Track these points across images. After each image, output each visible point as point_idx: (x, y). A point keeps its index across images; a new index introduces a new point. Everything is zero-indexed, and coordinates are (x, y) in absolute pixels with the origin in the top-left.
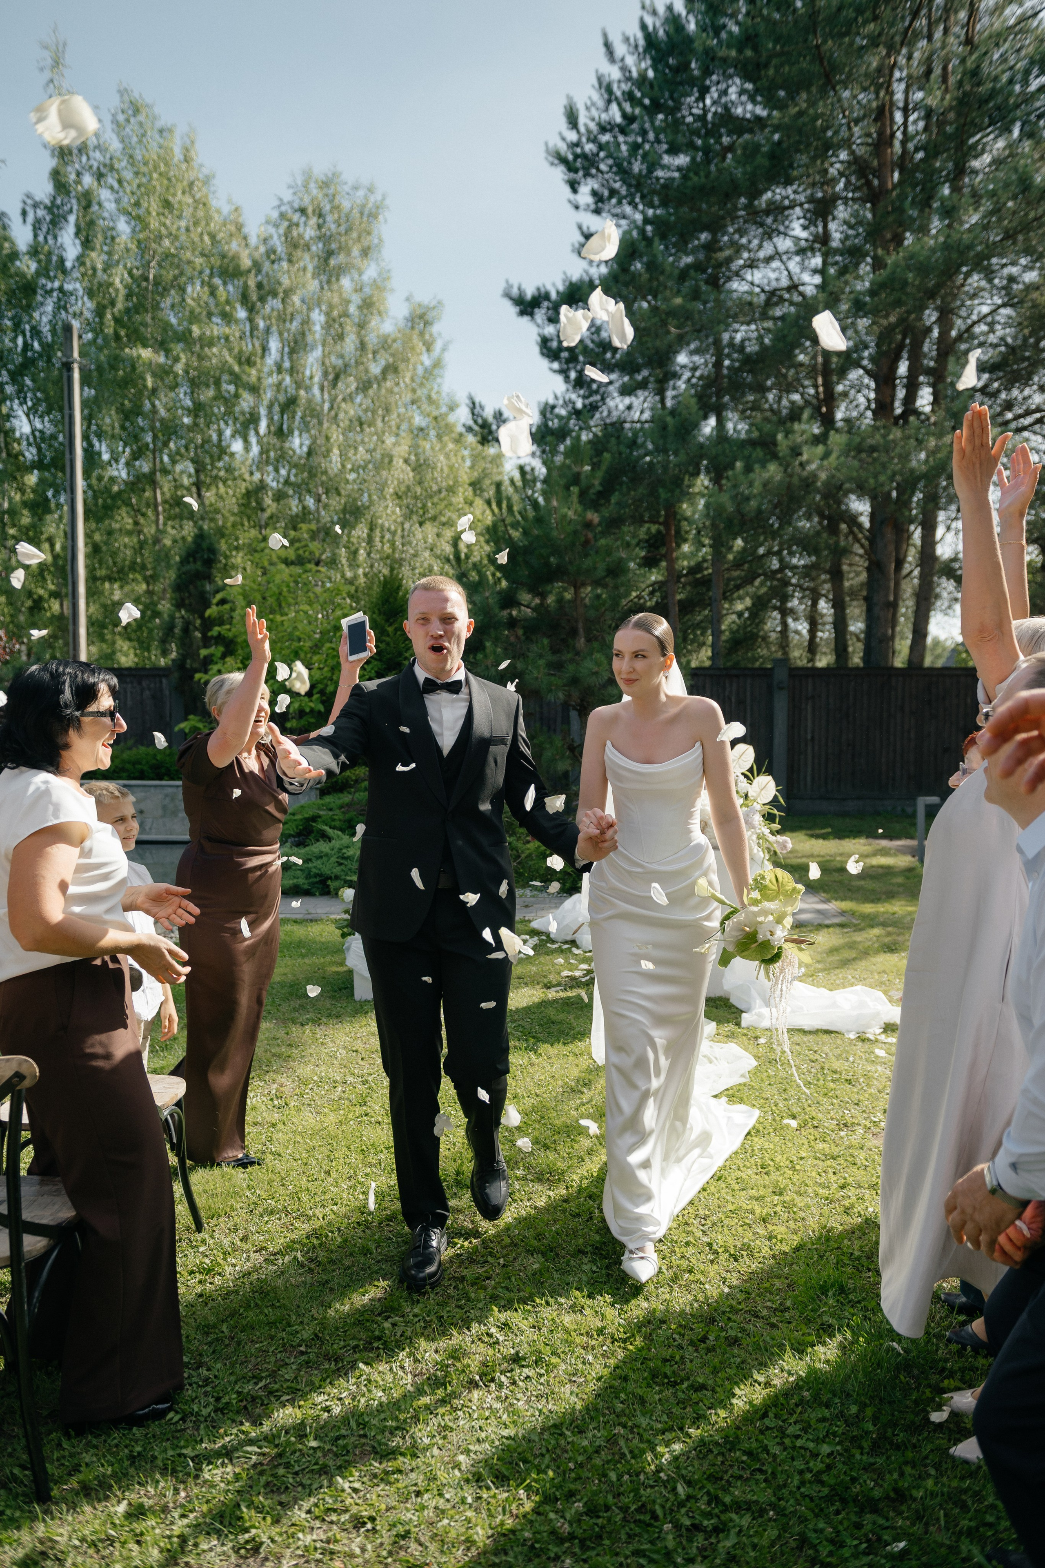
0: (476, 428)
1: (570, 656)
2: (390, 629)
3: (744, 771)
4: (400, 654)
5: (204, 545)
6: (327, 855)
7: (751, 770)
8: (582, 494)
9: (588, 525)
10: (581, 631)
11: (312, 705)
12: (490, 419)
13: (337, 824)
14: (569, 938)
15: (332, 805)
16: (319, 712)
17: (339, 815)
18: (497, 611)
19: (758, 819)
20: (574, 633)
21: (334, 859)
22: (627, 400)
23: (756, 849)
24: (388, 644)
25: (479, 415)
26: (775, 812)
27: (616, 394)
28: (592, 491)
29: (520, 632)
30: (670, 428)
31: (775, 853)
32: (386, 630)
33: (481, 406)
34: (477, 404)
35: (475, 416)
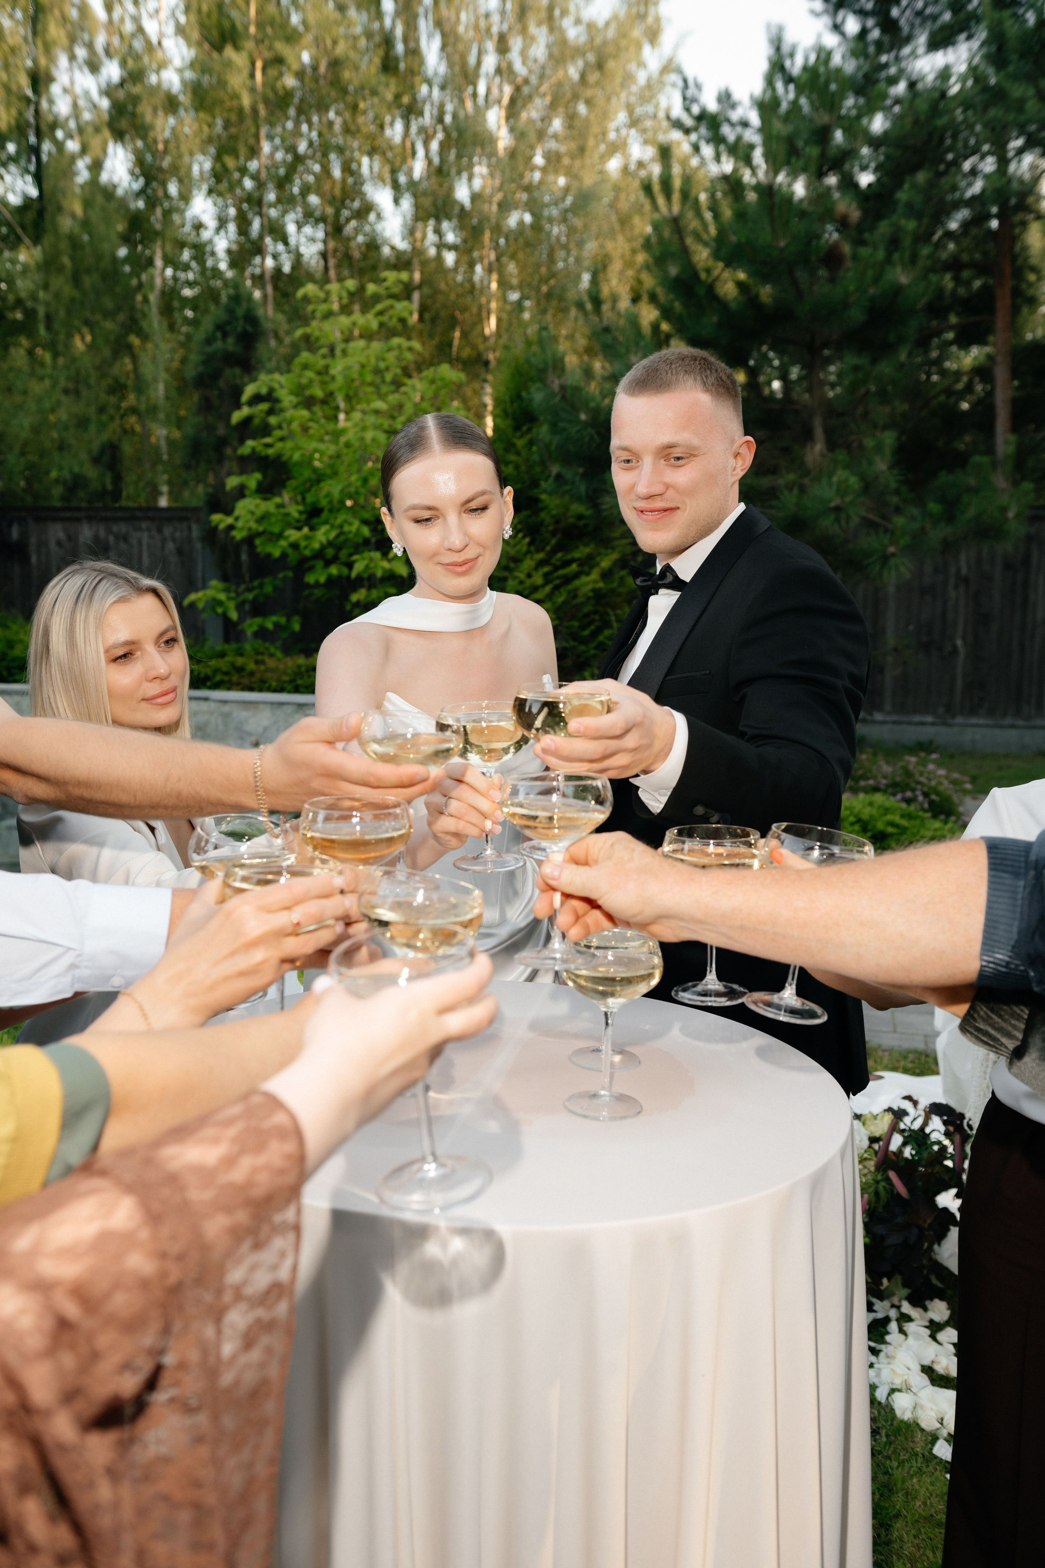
1: (792, 477)
2: (520, 443)
5: (240, 312)
11: (385, 564)
12: (712, 106)
16: (401, 577)
20: (807, 435)
24: (517, 467)
25: (694, 100)
32: (514, 445)
33: (698, 87)
34: (691, 82)
35: (688, 102)
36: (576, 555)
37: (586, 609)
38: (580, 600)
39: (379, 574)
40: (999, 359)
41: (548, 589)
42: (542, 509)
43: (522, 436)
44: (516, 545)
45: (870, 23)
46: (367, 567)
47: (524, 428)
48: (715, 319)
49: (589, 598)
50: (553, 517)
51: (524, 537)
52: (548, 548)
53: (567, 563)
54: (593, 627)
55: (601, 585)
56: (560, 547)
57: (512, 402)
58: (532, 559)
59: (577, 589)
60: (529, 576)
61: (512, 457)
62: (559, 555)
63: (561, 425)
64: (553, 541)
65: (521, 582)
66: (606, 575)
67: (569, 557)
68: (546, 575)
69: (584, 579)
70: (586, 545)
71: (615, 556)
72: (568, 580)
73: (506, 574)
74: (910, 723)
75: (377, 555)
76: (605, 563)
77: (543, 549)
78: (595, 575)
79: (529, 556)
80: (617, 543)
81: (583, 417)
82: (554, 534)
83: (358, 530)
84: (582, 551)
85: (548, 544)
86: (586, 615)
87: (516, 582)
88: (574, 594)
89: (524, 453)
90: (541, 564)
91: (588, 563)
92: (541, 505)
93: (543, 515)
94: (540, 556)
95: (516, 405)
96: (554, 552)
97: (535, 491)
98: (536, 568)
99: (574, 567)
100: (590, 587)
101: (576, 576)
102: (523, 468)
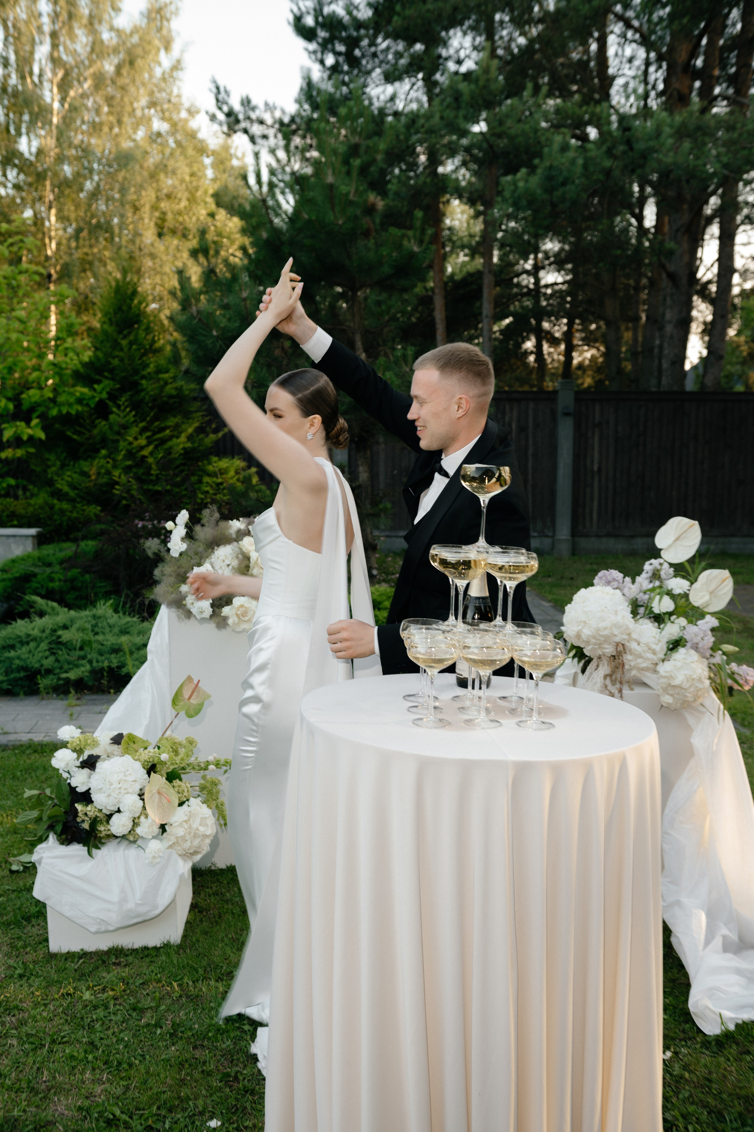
0: (221, 117)
2: (124, 343)
4: (136, 372)
6: (35, 639)
7: (692, 561)
8: (363, 170)
9: (370, 210)
10: (360, 344)
11: (30, 431)
12: (237, 107)
13: (56, 585)
15: (52, 559)
16: (40, 439)
17: (58, 573)
21: (44, 646)
22: (390, 89)
24: (121, 360)
25: (224, 102)
27: (378, 82)
28: (373, 169)
30: (466, 97)
31: (730, 693)
32: (119, 344)
33: (227, 92)
34: (222, 90)
35: (219, 103)
36: (168, 423)
37: (178, 463)
38: (174, 456)
39: (25, 438)
40: (437, 291)
41: (151, 448)
42: (142, 390)
43: (125, 337)
44: (125, 416)
45: (341, 59)
46: (15, 432)
47: (125, 332)
49: (181, 454)
50: (151, 396)
51: (130, 411)
52: (149, 419)
53: (162, 429)
54: (184, 474)
55: (189, 445)
56: (156, 418)
57: (115, 313)
58: (137, 426)
59: (171, 448)
60: (136, 439)
61: (117, 353)
62: (156, 424)
63: (200, 338)
64: (152, 414)
65: (130, 443)
66: (190, 438)
67: (163, 425)
68: (148, 438)
69: (176, 441)
70: (175, 417)
71: (197, 424)
72: (163, 441)
73: (118, 437)
74: (397, 537)
75: (23, 424)
76: (190, 430)
77: (144, 420)
78: (183, 438)
79: (135, 424)
80: (194, 415)
81: (215, 333)
82: (152, 409)
83: (6, 406)
84: (172, 421)
85: (148, 415)
86: (178, 467)
87: (126, 443)
88: (169, 451)
89: (126, 350)
90: (144, 430)
91: (177, 430)
92: (140, 388)
93: (142, 394)
94: (143, 424)
95: (118, 316)
96: (151, 422)
97: (136, 378)
98: (141, 433)
99: (168, 432)
100: (181, 446)
101: (171, 438)
102: (126, 361)
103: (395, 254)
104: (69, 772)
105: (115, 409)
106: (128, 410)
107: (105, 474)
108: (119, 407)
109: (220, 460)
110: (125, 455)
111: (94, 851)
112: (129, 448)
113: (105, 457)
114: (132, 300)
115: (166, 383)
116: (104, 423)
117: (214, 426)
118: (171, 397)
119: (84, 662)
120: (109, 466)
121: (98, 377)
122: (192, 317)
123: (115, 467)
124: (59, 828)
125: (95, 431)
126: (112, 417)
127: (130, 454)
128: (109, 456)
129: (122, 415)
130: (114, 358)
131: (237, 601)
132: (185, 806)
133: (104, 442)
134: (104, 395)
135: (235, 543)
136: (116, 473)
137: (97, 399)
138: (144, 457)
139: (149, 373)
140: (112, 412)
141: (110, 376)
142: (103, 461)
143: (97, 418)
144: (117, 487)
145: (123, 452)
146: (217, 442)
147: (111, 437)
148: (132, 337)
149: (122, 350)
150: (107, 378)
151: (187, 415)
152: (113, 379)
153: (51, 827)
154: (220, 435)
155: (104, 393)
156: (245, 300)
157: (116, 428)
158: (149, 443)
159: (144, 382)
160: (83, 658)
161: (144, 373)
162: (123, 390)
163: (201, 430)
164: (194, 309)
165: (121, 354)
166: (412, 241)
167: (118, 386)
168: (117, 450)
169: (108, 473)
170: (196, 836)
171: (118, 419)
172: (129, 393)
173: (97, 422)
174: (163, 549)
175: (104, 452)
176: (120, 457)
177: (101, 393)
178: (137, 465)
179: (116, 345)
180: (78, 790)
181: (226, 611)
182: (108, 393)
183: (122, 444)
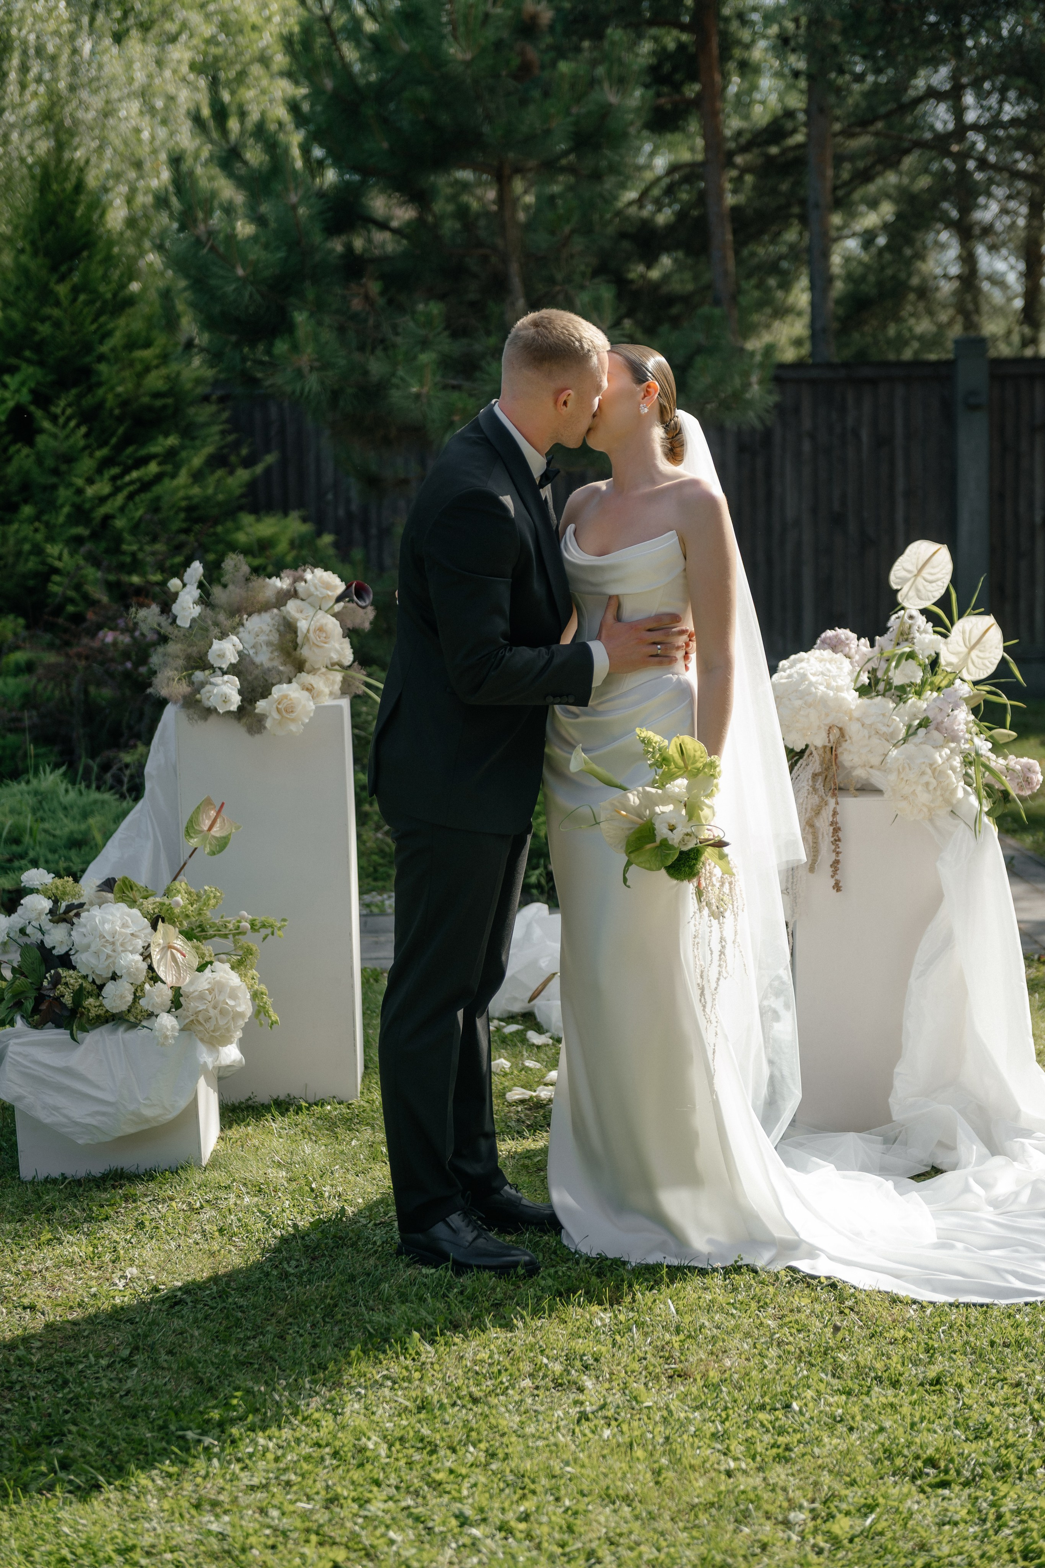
2: (62, 290)
3: (928, 604)
4: (87, 347)
7: (944, 602)
9: (527, 27)
10: (516, 283)
14: (517, 1007)
18: (317, 238)
19: (963, 716)
23: (960, 790)
24: (57, 325)
26: (1004, 699)
29: (374, 287)
31: (1005, 794)
32: (51, 292)
36: (154, 449)
37: (175, 526)
38: (168, 513)
41: (120, 499)
42: (100, 384)
43: (62, 279)
44: (68, 437)
47: (63, 268)
48: (385, 145)
49: (180, 509)
50: (118, 395)
51: (78, 426)
52: (114, 440)
53: (142, 462)
55: (196, 490)
56: (127, 440)
57: (43, 231)
58: (91, 455)
59: (158, 499)
60: (90, 481)
62: (130, 450)
63: (213, 282)
64: (121, 431)
65: (80, 491)
66: (197, 477)
67: (143, 452)
68: (114, 479)
69: (168, 484)
70: (166, 435)
71: (208, 450)
72: (144, 485)
73: (54, 480)
76: (197, 461)
77: (105, 443)
78: (183, 478)
79: (87, 452)
82: (120, 420)
84: (162, 444)
85: (112, 435)
87: (70, 492)
88: (155, 507)
89: (65, 303)
90: (105, 464)
91: (171, 461)
92: (94, 380)
93: (101, 392)
94: (103, 452)
95: (49, 235)
96: (119, 448)
97: (88, 359)
98: (100, 470)
99: (153, 468)
100: (181, 494)
101: (158, 478)
102: (67, 327)
103: (575, 110)
104: (41, 930)
105: (46, 424)
106: (72, 424)
107: (31, 553)
108: (54, 419)
109: (258, 520)
110: (69, 516)
111: (79, 1035)
112: (77, 500)
113: (31, 520)
114: (75, 203)
115: (147, 369)
116: (26, 451)
117: (244, 452)
118: (157, 395)
119: (23, 862)
120: (39, 537)
121: (12, 361)
122: (198, 242)
123: (50, 539)
124: (29, 1005)
125: (10, 470)
126: (41, 441)
127: (80, 514)
128: (37, 518)
129: (62, 434)
130: (43, 320)
131: (277, 691)
132: (208, 970)
133: (26, 490)
134: (25, 397)
135: (275, 611)
136: (53, 550)
137: (11, 404)
138: (107, 518)
139: (113, 350)
140: (41, 431)
141: (35, 357)
142: (27, 530)
143: (14, 442)
144: (56, 578)
145: (66, 510)
146: (252, 486)
147: (40, 478)
148: (76, 278)
149: (58, 304)
150: (29, 361)
151: (189, 432)
152: (41, 364)
153: (18, 1005)
154: (259, 469)
155: (25, 390)
156: (294, 208)
157: (50, 462)
158: (117, 490)
159: (103, 367)
160: (22, 857)
161: (104, 349)
162: (62, 384)
163: (218, 461)
164: (201, 228)
165: (56, 312)
166: (606, 85)
167: (50, 378)
168: (52, 506)
169: (38, 550)
170: (223, 1012)
171: (53, 443)
172: (74, 391)
173: (12, 449)
174: (164, 621)
175: (27, 510)
176: (61, 519)
177: (17, 391)
178: (95, 536)
179: (46, 295)
180: (54, 952)
181: (261, 705)
182: (32, 391)
183: (63, 493)
